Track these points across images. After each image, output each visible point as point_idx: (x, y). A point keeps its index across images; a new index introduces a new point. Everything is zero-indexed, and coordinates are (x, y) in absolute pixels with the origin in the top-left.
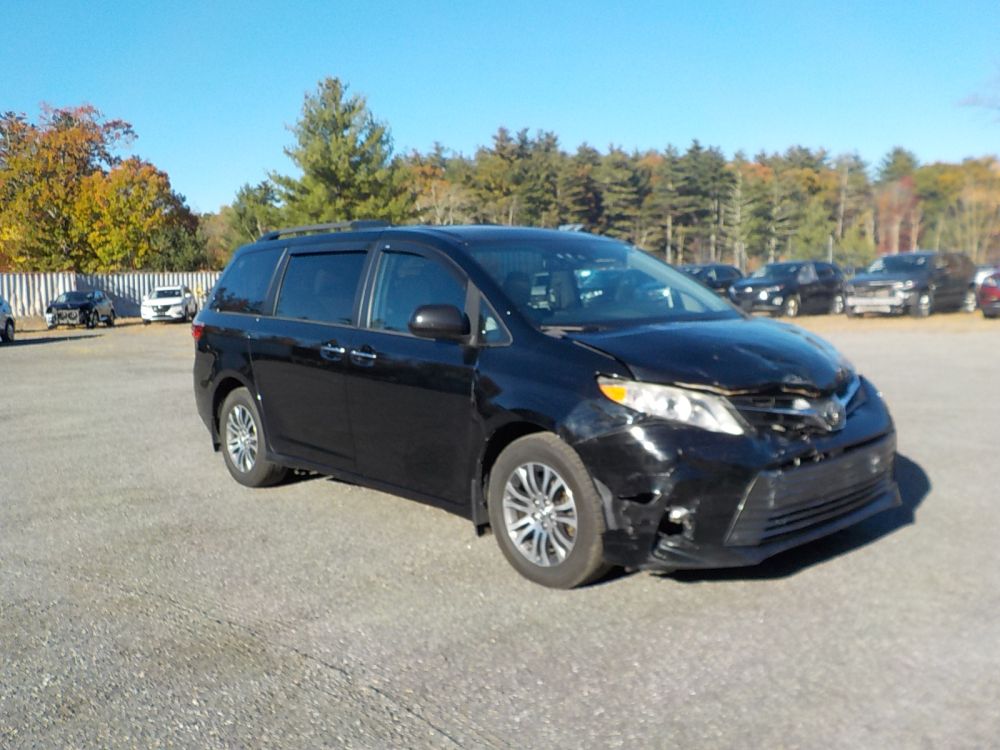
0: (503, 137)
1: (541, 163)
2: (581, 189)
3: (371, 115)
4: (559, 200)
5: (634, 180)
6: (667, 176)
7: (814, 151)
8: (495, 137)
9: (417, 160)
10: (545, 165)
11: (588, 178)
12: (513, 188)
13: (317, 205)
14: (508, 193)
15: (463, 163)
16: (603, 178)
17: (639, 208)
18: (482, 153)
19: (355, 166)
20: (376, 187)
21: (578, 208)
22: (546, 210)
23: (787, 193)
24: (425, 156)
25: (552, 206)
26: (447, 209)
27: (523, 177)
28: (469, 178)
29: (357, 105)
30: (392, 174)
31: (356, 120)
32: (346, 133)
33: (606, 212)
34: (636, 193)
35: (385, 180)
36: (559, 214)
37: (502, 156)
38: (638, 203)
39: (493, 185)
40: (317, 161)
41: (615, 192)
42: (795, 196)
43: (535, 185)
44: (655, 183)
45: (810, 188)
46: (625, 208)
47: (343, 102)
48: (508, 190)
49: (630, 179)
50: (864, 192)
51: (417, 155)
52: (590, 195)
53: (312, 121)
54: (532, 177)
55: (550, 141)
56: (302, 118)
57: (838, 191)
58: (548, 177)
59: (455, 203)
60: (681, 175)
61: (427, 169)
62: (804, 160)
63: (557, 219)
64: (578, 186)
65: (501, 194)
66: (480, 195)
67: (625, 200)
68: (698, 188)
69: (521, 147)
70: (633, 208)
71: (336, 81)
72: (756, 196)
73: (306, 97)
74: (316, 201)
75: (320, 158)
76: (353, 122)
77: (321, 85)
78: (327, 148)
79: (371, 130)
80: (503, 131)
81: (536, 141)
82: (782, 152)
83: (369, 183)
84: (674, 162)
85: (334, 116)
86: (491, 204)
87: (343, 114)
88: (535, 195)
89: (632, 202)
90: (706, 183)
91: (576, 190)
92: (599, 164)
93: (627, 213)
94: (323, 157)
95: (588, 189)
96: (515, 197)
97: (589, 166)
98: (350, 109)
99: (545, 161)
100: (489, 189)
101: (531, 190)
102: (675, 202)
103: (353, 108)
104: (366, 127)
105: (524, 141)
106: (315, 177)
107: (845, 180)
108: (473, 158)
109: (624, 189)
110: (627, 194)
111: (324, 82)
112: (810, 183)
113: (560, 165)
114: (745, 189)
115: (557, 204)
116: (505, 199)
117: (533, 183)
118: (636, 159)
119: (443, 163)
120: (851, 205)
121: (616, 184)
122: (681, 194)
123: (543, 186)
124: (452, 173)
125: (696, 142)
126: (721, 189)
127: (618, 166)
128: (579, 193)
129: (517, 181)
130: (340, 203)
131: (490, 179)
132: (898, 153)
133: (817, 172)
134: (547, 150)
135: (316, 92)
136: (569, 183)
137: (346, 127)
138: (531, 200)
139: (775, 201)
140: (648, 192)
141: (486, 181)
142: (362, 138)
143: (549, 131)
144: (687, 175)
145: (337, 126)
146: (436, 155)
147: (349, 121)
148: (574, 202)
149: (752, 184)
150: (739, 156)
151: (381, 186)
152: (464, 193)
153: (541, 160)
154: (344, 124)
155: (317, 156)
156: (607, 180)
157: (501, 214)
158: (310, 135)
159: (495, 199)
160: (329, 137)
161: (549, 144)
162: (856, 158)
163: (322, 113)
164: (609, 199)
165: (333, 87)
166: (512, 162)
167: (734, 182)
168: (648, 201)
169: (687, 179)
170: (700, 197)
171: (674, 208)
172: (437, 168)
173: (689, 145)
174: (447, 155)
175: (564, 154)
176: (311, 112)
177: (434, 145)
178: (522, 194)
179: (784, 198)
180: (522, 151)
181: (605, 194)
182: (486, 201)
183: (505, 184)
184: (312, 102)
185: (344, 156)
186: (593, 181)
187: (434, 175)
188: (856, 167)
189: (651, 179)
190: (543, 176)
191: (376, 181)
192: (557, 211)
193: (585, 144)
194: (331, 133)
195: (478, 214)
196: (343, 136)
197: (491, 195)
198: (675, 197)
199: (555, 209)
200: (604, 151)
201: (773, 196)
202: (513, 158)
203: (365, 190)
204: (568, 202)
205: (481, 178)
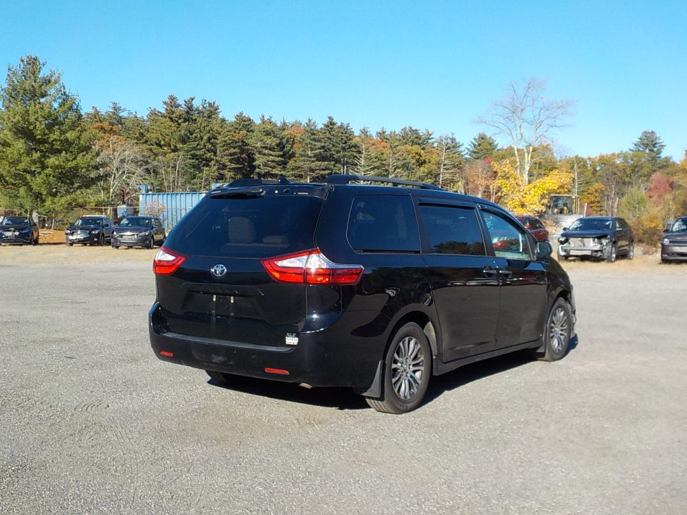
0: (172, 103)
1: (204, 127)
2: (236, 150)
3: (64, 88)
4: (218, 158)
5: (281, 146)
6: (307, 144)
7: (422, 132)
8: (165, 103)
9: (96, 116)
10: (208, 129)
11: (243, 142)
12: (180, 146)
13: (16, 156)
14: (175, 150)
15: (137, 122)
16: (255, 142)
17: (284, 168)
18: (154, 114)
19: (50, 127)
20: (67, 145)
21: (234, 166)
22: (208, 165)
23: (400, 163)
24: (103, 113)
25: (213, 163)
26: (123, 161)
27: (189, 138)
28: (142, 135)
29: (53, 79)
30: (80, 135)
31: (52, 91)
32: (42, 100)
33: (257, 170)
34: (281, 156)
35: (74, 140)
36: (219, 168)
37: (171, 119)
38: (283, 164)
39: (162, 143)
40: (19, 122)
41: (264, 154)
42: (405, 166)
43: (198, 145)
44: (298, 149)
45: (417, 161)
46: (274, 168)
47: (41, 75)
48: (175, 147)
49: (278, 145)
50: (458, 166)
51: (97, 112)
52: (244, 156)
53: (14, 89)
54: (196, 137)
55: (212, 109)
56: (5, 86)
57: (439, 164)
58: (209, 139)
59: (129, 156)
60: (319, 145)
61: (106, 125)
62: (414, 138)
63: (217, 174)
64: (234, 148)
65: (170, 151)
66: (151, 150)
67: (273, 161)
68: (332, 155)
69: (187, 112)
70: (279, 168)
71: (36, 59)
72: (376, 164)
73: (9, 70)
74: (15, 152)
75: (20, 119)
76: (49, 92)
77: (22, 61)
78: (27, 112)
79: (64, 100)
80: (172, 98)
81: (201, 108)
82: (398, 131)
83: (61, 141)
84: (314, 134)
85: (33, 86)
86: (160, 157)
87: (40, 86)
88: (198, 153)
89: (279, 163)
90: (338, 152)
91: (232, 151)
92: (252, 131)
93: (275, 171)
94: (23, 119)
95: (243, 151)
96: (181, 153)
97: (244, 132)
98: (47, 82)
99: (207, 126)
100: (159, 145)
101: (195, 149)
102: (313, 165)
103: (49, 81)
104: (59, 98)
105: (190, 108)
106: (15, 133)
107: (444, 155)
108: (145, 118)
109: (272, 153)
110: (275, 156)
111: (26, 59)
112: (417, 157)
113: (220, 130)
114: (368, 158)
115: (217, 161)
116: (173, 154)
117: (197, 143)
118: (283, 128)
119: (120, 121)
120: (448, 176)
121: (266, 148)
122: (318, 160)
123: (205, 146)
124: (128, 129)
125: (330, 118)
126: (349, 158)
127: (268, 134)
128: (235, 154)
129: (184, 140)
130: (36, 155)
131: (160, 137)
132: (482, 137)
133: (423, 149)
134: (209, 117)
135: (17, 66)
136: (227, 145)
137: (43, 96)
138: (194, 156)
139: (391, 169)
140: (293, 155)
141: (158, 139)
142: (56, 105)
143: (211, 101)
144: (323, 144)
145: (35, 94)
146: (114, 113)
147: (46, 92)
148: (231, 161)
149: (373, 155)
150: (364, 132)
151: (71, 144)
152: (136, 149)
153: (203, 125)
154: (42, 93)
155: (18, 118)
156: (259, 145)
157: (169, 167)
158: (11, 99)
159: (165, 154)
160: (28, 103)
161: (212, 111)
162: (453, 140)
163: (23, 82)
164: (259, 160)
165: (33, 63)
166: (179, 124)
167: (359, 152)
168: (291, 163)
169: (323, 147)
170: (333, 163)
171: (312, 170)
172: (115, 124)
173: (326, 121)
174: (124, 114)
175: (223, 120)
176: (13, 82)
177: (112, 106)
178: (188, 151)
179: (397, 167)
180: (189, 115)
181: (257, 155)
182: (156, 155)
183: (173, 143)
184: (15, 74)
185: (40, 119)
186: (247, 145)
187: (111, 131)
188: (452, 146)
189: (294, 146)
190: (205, 138)
191: (67, 140)
192: (216, 167)
193: (241, 114)
194: (30, 99)
195: (149, 166)
196: (39, 103)
197: (161, 150)
198: (313, 162)
199: (215, 165)
200: (257, 121)
201: (389, 165)
202: (180, 121)
203: (57, 146)
204: (225, 160)
205: (153, 136)
